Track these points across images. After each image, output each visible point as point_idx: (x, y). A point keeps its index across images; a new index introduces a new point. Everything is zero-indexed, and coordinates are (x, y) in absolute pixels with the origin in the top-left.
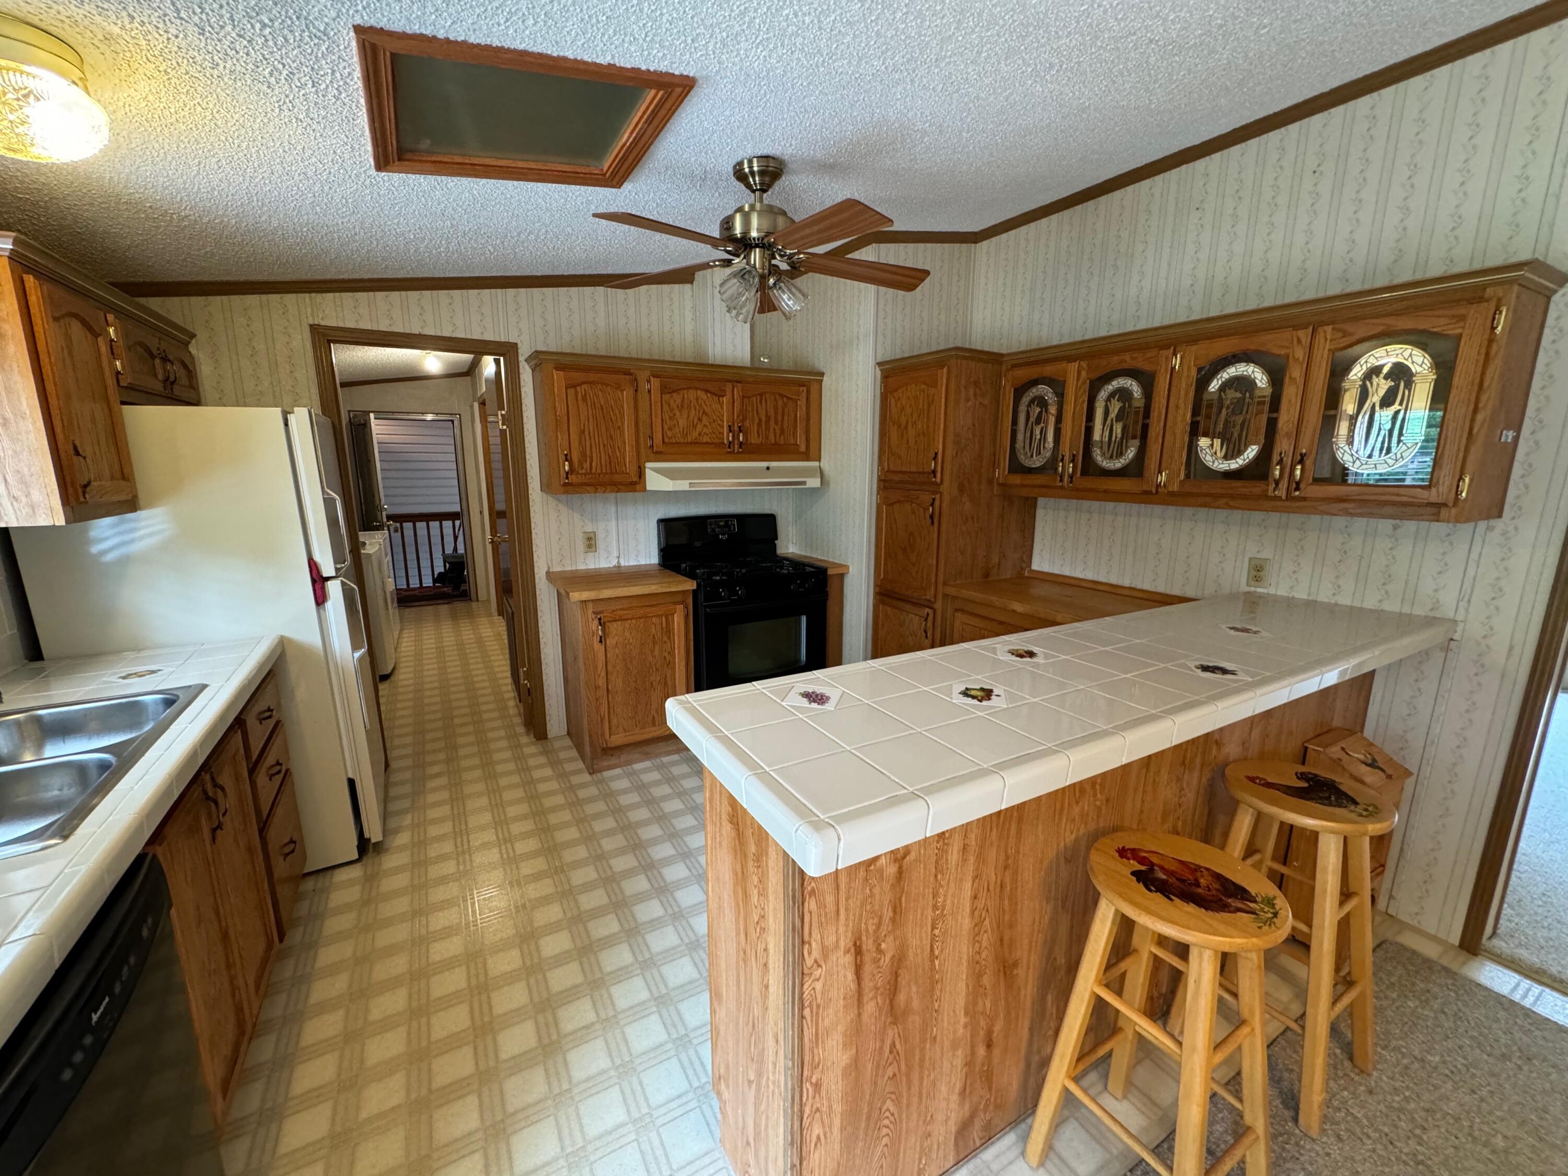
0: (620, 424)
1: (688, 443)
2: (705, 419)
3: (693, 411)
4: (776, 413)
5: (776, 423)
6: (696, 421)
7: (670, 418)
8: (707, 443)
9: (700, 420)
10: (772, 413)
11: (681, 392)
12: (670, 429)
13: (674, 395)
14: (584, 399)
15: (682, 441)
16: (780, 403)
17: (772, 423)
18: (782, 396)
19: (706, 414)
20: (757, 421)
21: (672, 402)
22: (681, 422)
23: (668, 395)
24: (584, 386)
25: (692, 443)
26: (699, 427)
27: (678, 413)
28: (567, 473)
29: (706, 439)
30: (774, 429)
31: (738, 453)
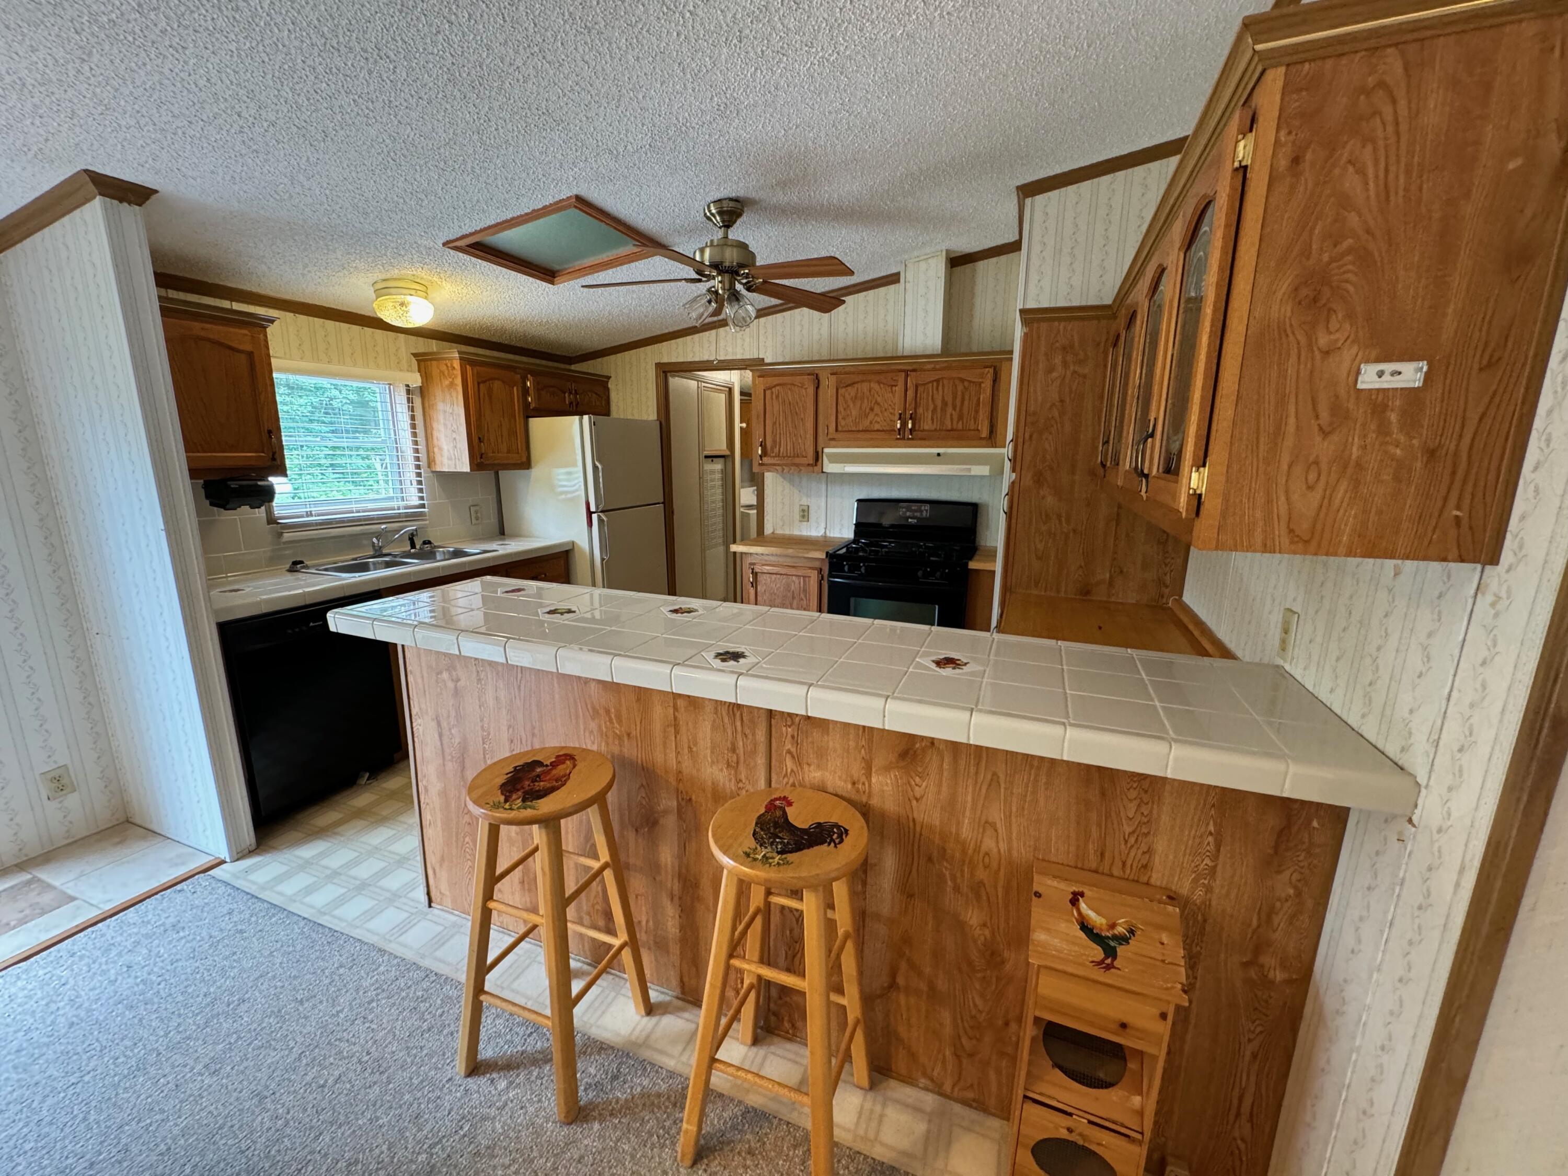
0: (802, 416)
1: (859, 431)
2: (877, 408)
3: (866, 401)
4: (954, 398)
5: (954, 408)
6: (867, 411)
7: (845, 409)
8: (878, 431)
9: (872, 409)
10: (949, 399)
11: (856, 386)
12: (844, 418)
13: (849, 388)
14: (777, 397)
15: (854, 429)
16: (960, 388)
17: (949, 410)
18: (962, 380)
19: (878, 404)
20: (931, 407)
21: (847, 395)
22: (854, 413)
23: (844, 390)
24: (778, 388)
25: (862, 431)
26: (871, 416)
27: (851, 406)
28: (761, 456)
29: (877, 427)
30: (951, 415)
31: (909, 439)
